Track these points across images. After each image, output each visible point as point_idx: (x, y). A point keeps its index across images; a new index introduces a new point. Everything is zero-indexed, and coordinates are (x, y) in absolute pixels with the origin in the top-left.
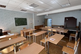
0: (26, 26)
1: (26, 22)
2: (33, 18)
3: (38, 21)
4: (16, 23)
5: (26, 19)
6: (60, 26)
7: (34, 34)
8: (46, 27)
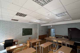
0: (31, 35)
1: (32, 32)
2: (37, 28)
3: (42, 31)
4: (24, 33)
5: (31, 29)
6: (64, 37)
7: (41, 45)
8: (50, 37)
